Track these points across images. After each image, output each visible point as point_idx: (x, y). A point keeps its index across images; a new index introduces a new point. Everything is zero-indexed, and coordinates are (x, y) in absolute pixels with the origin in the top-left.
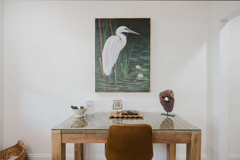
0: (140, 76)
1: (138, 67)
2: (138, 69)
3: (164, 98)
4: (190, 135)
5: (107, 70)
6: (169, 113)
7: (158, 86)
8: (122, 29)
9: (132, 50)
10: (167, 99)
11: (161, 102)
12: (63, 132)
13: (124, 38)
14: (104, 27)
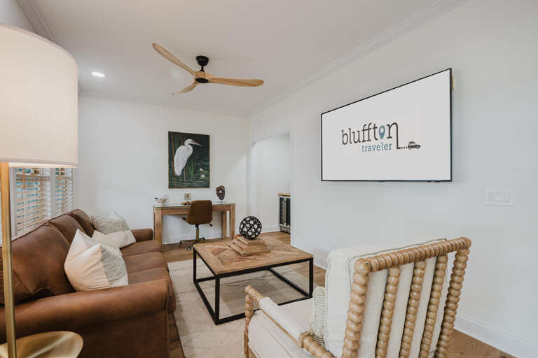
0: (203, 176)
1: (201, 169)
2: (201, 172)
3: (219, 191)
5: (178, 172)
6: (222, 201)
7: (215, 182)
8: (188, 141)
11: (217, 194)
13: (191, 148)
14: (176, 139)
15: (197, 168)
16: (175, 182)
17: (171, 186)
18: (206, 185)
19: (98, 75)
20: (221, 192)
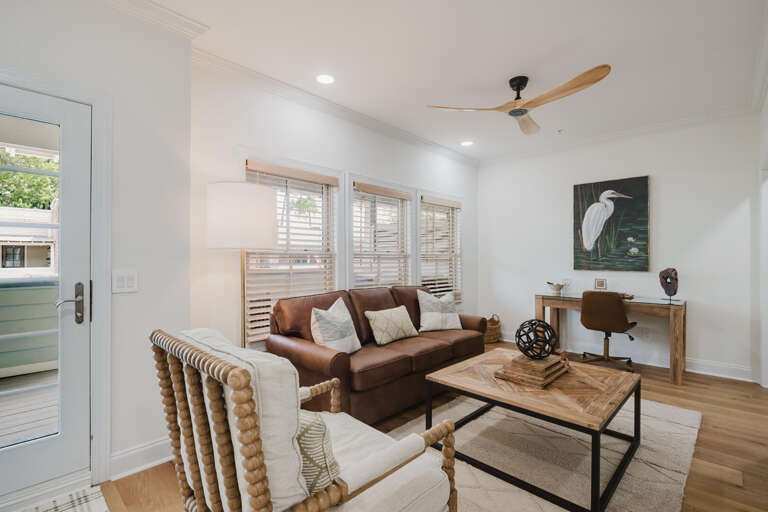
0: (634, 250)
1: (630, 239)
2: (631, 243)
3: (666, 279)
4: (669, 309)
5: (588, 244)
6: (673, 298)
7: (660, 261)
8: (608, 193)
9: (622, 218)
10: (669, 280)
11: (662, 284)
12: (544, 298)
13: (611, 205)
14: (585, 194)
15: (622, 237)
16: (583, 260)
17: (577, 266)
18: (643, 266)
19: (467, 144)
20: (669, 281)
